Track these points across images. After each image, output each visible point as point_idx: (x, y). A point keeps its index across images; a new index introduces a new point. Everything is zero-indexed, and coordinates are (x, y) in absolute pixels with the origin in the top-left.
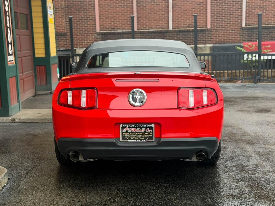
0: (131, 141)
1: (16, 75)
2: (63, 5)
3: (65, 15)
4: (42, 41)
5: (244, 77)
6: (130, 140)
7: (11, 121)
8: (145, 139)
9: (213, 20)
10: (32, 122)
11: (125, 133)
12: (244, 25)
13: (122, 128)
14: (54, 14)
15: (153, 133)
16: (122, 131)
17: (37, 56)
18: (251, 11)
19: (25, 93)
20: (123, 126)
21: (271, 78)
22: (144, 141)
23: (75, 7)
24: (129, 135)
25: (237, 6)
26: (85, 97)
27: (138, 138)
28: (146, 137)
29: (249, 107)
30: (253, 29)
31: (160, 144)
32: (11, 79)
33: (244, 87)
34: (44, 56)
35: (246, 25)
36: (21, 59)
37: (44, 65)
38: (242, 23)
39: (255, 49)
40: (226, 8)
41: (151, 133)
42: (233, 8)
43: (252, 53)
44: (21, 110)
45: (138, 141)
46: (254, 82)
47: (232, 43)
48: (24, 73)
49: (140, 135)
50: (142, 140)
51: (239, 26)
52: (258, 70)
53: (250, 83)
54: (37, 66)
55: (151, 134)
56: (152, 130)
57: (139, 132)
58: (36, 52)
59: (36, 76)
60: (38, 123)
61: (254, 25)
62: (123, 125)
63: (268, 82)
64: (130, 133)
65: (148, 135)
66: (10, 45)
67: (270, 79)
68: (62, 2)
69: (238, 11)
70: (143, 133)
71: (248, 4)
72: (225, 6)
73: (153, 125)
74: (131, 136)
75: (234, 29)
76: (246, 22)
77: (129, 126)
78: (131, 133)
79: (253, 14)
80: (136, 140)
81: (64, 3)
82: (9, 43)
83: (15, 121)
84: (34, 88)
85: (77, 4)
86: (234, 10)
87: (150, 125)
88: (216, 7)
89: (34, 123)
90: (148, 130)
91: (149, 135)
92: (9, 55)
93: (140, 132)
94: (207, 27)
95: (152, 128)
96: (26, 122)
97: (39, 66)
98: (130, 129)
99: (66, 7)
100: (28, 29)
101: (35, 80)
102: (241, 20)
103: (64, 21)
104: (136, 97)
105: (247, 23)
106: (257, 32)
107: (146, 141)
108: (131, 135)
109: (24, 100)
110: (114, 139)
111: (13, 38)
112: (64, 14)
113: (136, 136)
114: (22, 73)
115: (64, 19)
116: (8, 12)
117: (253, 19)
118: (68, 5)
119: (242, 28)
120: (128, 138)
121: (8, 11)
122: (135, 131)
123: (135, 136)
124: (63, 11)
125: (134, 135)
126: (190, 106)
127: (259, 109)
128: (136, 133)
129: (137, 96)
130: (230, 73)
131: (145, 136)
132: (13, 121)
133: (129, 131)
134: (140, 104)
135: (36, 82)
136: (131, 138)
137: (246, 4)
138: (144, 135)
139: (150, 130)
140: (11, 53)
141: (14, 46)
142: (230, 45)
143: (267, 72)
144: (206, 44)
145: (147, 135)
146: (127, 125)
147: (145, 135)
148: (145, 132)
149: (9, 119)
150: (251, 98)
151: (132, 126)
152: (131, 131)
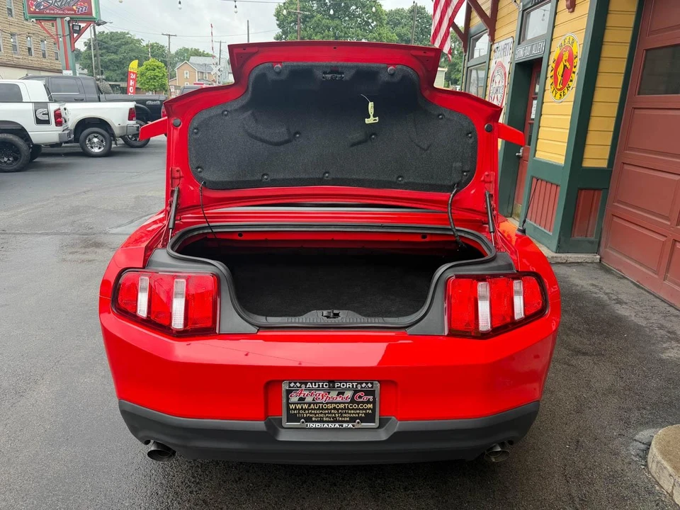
0: (314, 426)
6: (311, 424)
8: (352, 420)
11: (297, 404)
13: (289, 392)
15: (374, 406)
16: (288, 399)
20: (290, 387)
24: (308, 409)
27: (333, 418)
28: (354, 415)
41: (371, 406)
45: (331, 425)
49: (338, 410)
50: (345, 425)
55: (370, 409)
56: (371, 398)
57: (336, 403)
62: (290, 383)
64: (310, 404)
65: (360, 409)
70: (347, 405)
73: (377, 385)
74: (313, 412)
77: (309, 385)
78: (314, 404)
80: (326, 425)
87: (367, 384)
90: (360, 397)
91: (363, 409)
93: (340, 403)
95: (371, 393)
98: (312, 394)
107: (353, 426)
108: (312, 409)
110: (263, 423)
113: (328, 413)
120: (304, 418)
122: (325, 398)
123: (325, 414)
125: (323, 409)
126: (480, 329)
128: (327, 403)
131: (352, 412)
133: (309, 399)
136: (314, 419)
138: (348, 409)
139: (365, 398)
145: (358, 411)
146: (301, 383)
147: (353, 409)
148: (353, 401)
151: (315, 385)
152: (314, 400)
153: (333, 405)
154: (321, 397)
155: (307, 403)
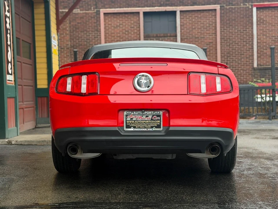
0: (137, 130)
1: (15, 96)
2: (68, 45)
3: (71, 54)
5: (258, 113)
6: (135, 129)
7: (7, 143)
8: (152, 127)
9: (223, 60)
10: (30, 145)
11: (130, 121)
13: (127, 116)
14: (58, 45)
15: (160, 121)
16: (126, 119)
17: (39, 87)
18: (262, 51)
19: (25, 124)
20: (127, 114)
22: (151, 129)
23: (80, 47)
24: (134, 123)
25: (248, 46)
26: (86, 84)
27: (144, 126)
28: (153, 125)
29: (266, 136)
30: (266, 69)
31: (169, 133)
32: (9, 99)
33: (259, 123)
36: (22, 88)
37: (46, 97)
38: (253, 63)
40: (237, 48)
41: (159, 121)
42: (244, 48)
43: (265, 88)
44: (19, 134)
45: (143, 129)
46: (269, 119)
47: (243, 84)
48: (25, 103)
49: (146, 123)
50: (149, 129)
51: (251, 66)
52: (272, 106)
53: (265, 120)
54: (39, 97)
55: (159, 123)
56: (159, 118)
57: (145, 120)
58: (38, 82)
59: (37, 108)
60: (36, 145)
61: (266, 66)
62: (127, 112)
64: (135, 121)
65: (155, 123)
66: (10, 64)
68: (68, 42)
69: (249, 51)
70: (149, 121)
71: (259, 44)
72: (235, 46)
73: (161, 112)
74: (136, 124)
75: (245, 70)
76: (257, 62)
77: (134, 113)
79: (265, 55)
80: (141, 129)
81: (69, 42)
82: (9, 62)
83: (11, 143)
84: (34, 121)
85: (83, 44)
86: (245, 50)
87: (157, 112)
88: (226, 47)
89: (32, 145)
90: (155, 118)
91: (156, 123)
92: (8, 73)
93: (147, 120)
95: (159, 116)
96: (24, 144)
97: (41, 97)
98: (135, 116)
99: (71, 47)
100: (30, 58)
101: (36, 113)
102: (252, 60)
103: (69, 61)
104: (141, 82)
105: (259, 63)
106: (270, 73)
107: (152, 129)
108: (136, 123)
109: (24, 131)
110: (117, 127)
111: (13, 58)
112: (69, 54)
113: (142, 125)
114: (23, 102)
115: (69, 59)
116: (10, 30)
117: (265, 59)
118: (74, 45)
120: (132, 127)
121: (9, 28)
122: (141, 118)
124: (68, 50)
125: (140, 123)
126: (202, 92)
127: (276, 137)
128: (142, 120)
129: (143, 81)
130: (243, 109)
131: (152, 124)
132: (10, 143)
133: (134, 119)
134: (146, 89)
135: (37, 115)
136: (136, 127)
137: (257, 45)
138: (150, 123)
139: (157, 118)
140: (10, 73)
145: (154, 124)
146: (131, 112)
147: (152, 123)
148: (152, 120)
149: (5, 141)
150: (266, 130)
151: (137, 113)
152: (136, 119)
153: (144, 121)
154: (139, 118)
155: (133, 121)
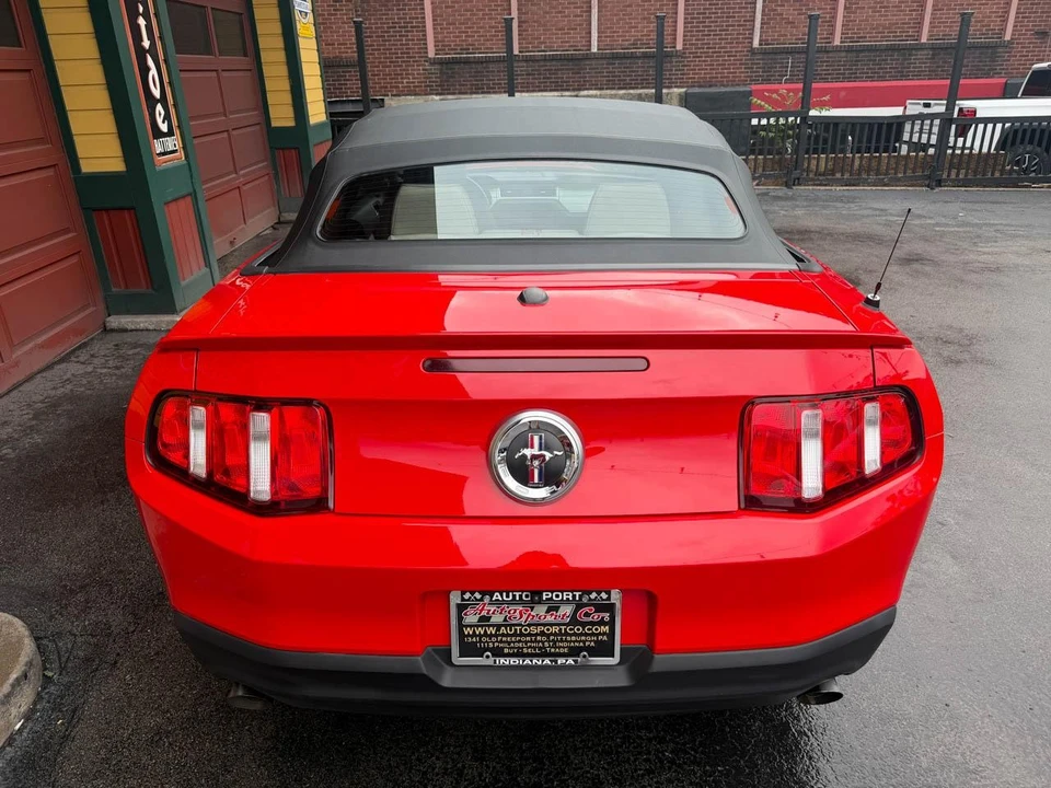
0: (507, 663)
1: (191, 190)
4: (286, 85)
5: (764, 173)
6: (502, 659)
8: (574, 652)
9: (689, 29)
12: (756, 43)
13: (461, 608)
14: (313, 12)
15: (612, 629)
16: (460, 619)
17: (274, 124)
18: (774, 10)
19: (249, 222)
20: (463, 599)
21: (824, 175)
24: (496, 636)
27: (540, 648)
28: (577, 644)
30: (776, 52)
32: (173, 206)
33: (766, 198)
34: (291, 123)
35: (760, 44)
37: (294, 148)
38: (752, 39)
39: (796, 104)
41: (606, 629)
43: (786, 115)
45: (536, 661)
46: (787, 185)
47: (727, 86)
48: (242, 172)
49: (548, 636)
50: (561, 661)
51: (746, 44)
52: (797, 155)
53: (778, 187)
54: (278, 149)
55: (604, 634)
56: (606, 616)
57: (544, 625)
58: (273, 113)
59: (276, 176)
61: (778, 44)
62: (463, 593)
63: (817, 185)
64: (498, 627)
65: (586, 635)
66: (159, 107)
67: (821, 178)
69: (747, 8)
70: (563, 628)
73: (616, 597)
74: (504, 639)
75: (734, 53)
76: (761, 36)
77: (497, 596)
78: (506, 626)
79: (778, 18)
80: (527, 661)
82: (157, 101)
84: (274, 207)
86: (737, 6)
87: (599, 593)
90: (587, 615)
91: (593, 634)
92: (158, 134)
93: (552, 625)
94: (675, 47)
95: (607, 608)
97: (283, 149)
98: (501, 609)
100: (245, 55)
101: (274, 186)
102: (751, 32)
105: (764, 37)
107: (576, 661)
108: (503, 635)
110: (419, 659)
113: (531, 641)
117: (777, 29)
119: (753, 51)
120: (489, 649)
122: (525, 617)
123: (526, 642)
125: (521, 635)
126: (804, 495)
128: (529, 625)
131: (573, 638)
133: (497, 619)
135: (279, 191)
136: (506, 650)
138: (566, 634)
139: (596, 617)
140: (164, 128)
141: (175, 105)
142: (723, 89)
143: (818, 159)
144: (671, 87)
145: (583, 638)
146: (483, 593)
147: (575, 634)
148: (574, 621)
149: (174, 321)
151: (508, 596)
152: (505, 620)
153: (540, 629)
154: (517, 615)
155: (493, 626)
